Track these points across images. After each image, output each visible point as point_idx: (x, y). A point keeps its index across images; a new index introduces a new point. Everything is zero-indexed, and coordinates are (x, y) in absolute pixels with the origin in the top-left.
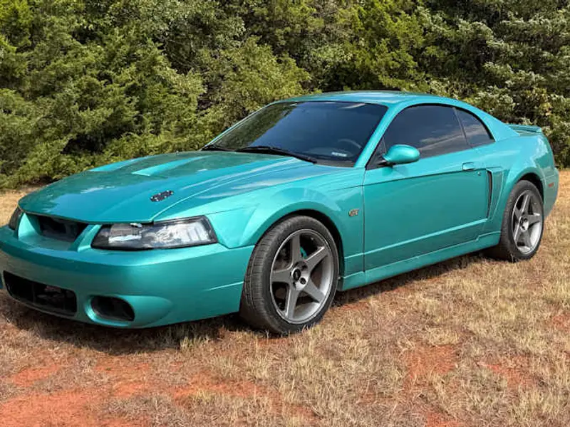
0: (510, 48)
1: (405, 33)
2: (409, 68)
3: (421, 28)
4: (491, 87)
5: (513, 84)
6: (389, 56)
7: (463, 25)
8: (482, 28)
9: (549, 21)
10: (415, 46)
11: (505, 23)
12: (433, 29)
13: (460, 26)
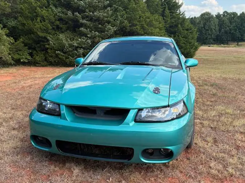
0: (88, 23)
1: (47, 16)
2: (49, 30)
3: (53, 14)
4: (82, 37)
5: (90, 36)
6: (41, 24)
7: (70, 13)
8: (78, 15)
9: (101, 14)
10: (51, 21)
11: (86, 14)
12: (58, 15)
13: (69, 14)
